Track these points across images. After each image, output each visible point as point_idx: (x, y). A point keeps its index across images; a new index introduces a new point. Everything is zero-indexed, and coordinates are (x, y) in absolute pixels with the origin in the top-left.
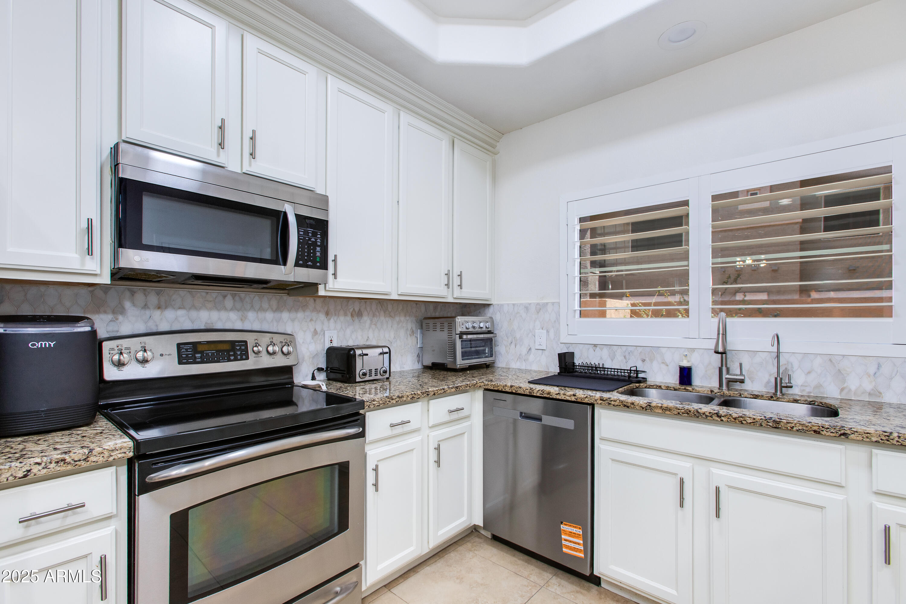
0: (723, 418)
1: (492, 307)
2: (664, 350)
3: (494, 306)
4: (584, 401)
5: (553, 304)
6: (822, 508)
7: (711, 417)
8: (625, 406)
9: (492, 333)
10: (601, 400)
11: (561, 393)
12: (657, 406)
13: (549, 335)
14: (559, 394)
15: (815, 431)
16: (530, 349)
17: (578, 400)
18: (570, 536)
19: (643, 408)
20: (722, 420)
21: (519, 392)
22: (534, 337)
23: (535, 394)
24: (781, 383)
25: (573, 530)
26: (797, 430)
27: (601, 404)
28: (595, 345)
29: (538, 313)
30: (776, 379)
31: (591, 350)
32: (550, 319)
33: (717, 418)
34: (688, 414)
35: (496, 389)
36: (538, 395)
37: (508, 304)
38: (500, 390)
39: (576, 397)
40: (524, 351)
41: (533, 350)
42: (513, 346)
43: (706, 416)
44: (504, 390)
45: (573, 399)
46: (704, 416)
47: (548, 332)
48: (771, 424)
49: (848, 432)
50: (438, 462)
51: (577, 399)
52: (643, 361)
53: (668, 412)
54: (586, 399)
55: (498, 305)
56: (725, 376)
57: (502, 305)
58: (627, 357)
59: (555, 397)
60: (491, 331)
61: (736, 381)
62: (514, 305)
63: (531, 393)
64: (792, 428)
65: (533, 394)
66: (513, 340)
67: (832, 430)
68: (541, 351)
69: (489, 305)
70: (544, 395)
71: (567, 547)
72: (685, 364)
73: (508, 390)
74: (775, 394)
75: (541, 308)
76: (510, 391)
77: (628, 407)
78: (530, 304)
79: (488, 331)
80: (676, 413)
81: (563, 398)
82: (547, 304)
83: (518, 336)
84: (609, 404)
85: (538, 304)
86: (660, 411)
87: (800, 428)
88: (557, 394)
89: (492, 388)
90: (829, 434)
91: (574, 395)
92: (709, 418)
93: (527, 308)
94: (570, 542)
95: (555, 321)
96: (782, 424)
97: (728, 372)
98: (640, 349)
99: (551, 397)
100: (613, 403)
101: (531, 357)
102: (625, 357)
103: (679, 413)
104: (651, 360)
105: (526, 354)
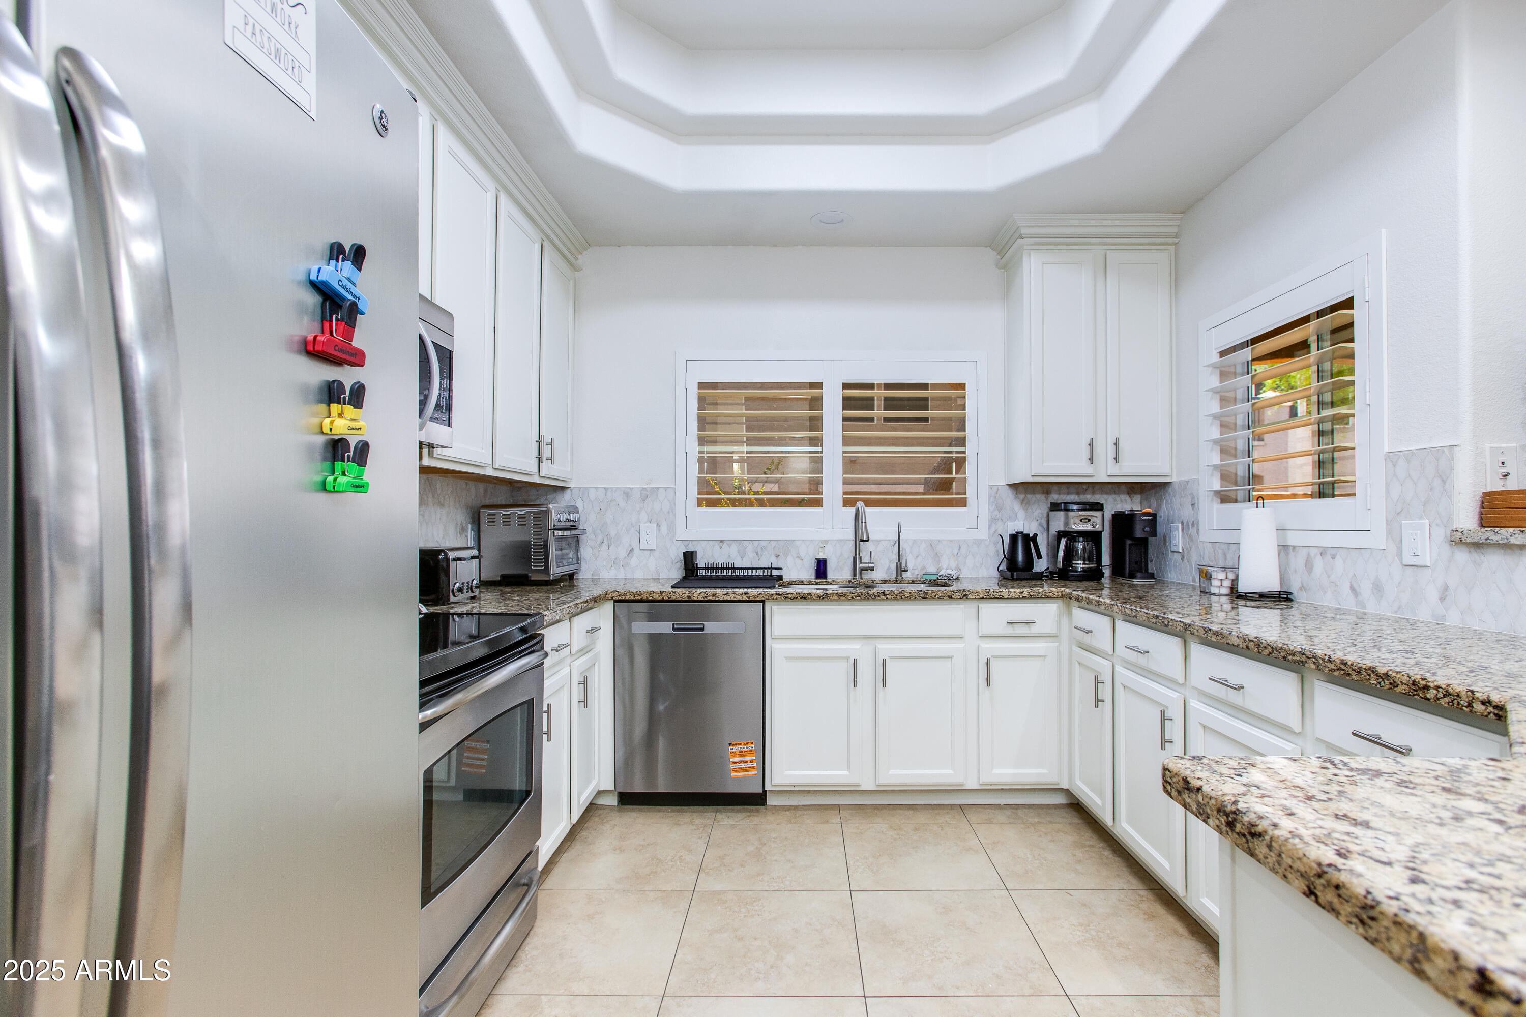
0: (888, 596)
1: (568, 492)
2: (798, 543)
3: (573, 491)
4: (758, 599)
5: (666, 489)
6: (951, 657)
7: (879, 596)
8: (802, 597)
9: (576, 529)
10: (777, 594)
11: (730, 593)
12: (833, 594)
13: (659, 530)
14: (727, 594)
15: (949, 596)
16: (632, 550)
17: (751, 598)
18: (740, 756)
19: (820, 597)
20: (887, 598)
21: (674, 598)
22: (638, 534)
23: (695, 599)
24: (901, 567)
25: (744, 748)
26: (938, 598)
27: (776, 599)
28: (722, 541)
29: (644, 501)
30: (897, 564)
31: (717, 547)
32: (661, 509)
33: (884, 597)
34: (860, 597)
35: (639, 598)
36: (700, 598)
37: (597, 489)
38: (645, 598)
39: (748, 595)
40: (622, 553)
41: (636, 551)
42: (604, 546)
43: (875, 596)
44: (650, 598)
45: (745, 597)
46: (873, 597)
47: (658, 526)
48: (921, 596)
49: (968, 593)
50: (585, 702)
51: (749, 597)
52: (777, 556)
53: (843, 598)
54: (760, 596)
55: (580, 489)
56: (859, 566)
57: (587, 489)
58: (759, 553)
59: (722, 599)
60: (575, 526)
61: (867, 569)
62: (606, 489)
63: (690, 597)
64: (935, 596)
65: (692, 598)
66: (606, 539)
67: (959, 594)
68: (649, 552)
69: (563, 489)
70: (708, 598)
71: (736, 770)
72: (821, 556)
73: (656, 597)
74: (896, 578)
75: (647, 495)
76: (660, 598)
77: (805, 598)
78: (632, 489)
79: (571, 526)
80: (849, 597)
81: (732, 598)
82: (657, 489)
83: (613, 533)
84: (786, 598)
85: (644, 489)
86: (836, 598)
87: (940, 595)
88: (725, 595)
89: (632, 598)
90: (957, 597)
91: (746, 594)
92: (877, 598)
93: (627, 494)
94: (741, 762)
95: (669, 512)
96: (929, 594)
97: (861, 563)
98: (774, 543)
99: (717, 599)
100: (789, 596)
101: (634, 561)
102: (757, 553)
103: (852, 598)
104: (786, 556)
105: (625, 557)
